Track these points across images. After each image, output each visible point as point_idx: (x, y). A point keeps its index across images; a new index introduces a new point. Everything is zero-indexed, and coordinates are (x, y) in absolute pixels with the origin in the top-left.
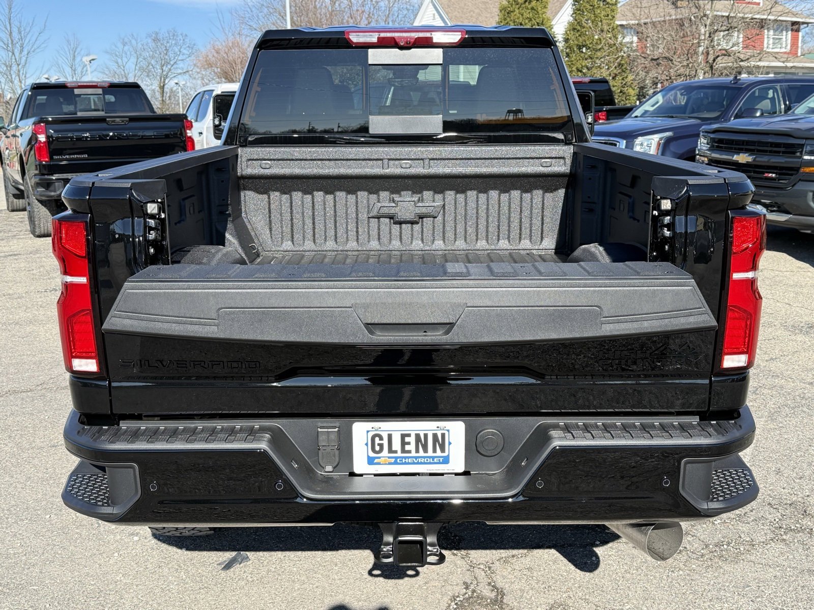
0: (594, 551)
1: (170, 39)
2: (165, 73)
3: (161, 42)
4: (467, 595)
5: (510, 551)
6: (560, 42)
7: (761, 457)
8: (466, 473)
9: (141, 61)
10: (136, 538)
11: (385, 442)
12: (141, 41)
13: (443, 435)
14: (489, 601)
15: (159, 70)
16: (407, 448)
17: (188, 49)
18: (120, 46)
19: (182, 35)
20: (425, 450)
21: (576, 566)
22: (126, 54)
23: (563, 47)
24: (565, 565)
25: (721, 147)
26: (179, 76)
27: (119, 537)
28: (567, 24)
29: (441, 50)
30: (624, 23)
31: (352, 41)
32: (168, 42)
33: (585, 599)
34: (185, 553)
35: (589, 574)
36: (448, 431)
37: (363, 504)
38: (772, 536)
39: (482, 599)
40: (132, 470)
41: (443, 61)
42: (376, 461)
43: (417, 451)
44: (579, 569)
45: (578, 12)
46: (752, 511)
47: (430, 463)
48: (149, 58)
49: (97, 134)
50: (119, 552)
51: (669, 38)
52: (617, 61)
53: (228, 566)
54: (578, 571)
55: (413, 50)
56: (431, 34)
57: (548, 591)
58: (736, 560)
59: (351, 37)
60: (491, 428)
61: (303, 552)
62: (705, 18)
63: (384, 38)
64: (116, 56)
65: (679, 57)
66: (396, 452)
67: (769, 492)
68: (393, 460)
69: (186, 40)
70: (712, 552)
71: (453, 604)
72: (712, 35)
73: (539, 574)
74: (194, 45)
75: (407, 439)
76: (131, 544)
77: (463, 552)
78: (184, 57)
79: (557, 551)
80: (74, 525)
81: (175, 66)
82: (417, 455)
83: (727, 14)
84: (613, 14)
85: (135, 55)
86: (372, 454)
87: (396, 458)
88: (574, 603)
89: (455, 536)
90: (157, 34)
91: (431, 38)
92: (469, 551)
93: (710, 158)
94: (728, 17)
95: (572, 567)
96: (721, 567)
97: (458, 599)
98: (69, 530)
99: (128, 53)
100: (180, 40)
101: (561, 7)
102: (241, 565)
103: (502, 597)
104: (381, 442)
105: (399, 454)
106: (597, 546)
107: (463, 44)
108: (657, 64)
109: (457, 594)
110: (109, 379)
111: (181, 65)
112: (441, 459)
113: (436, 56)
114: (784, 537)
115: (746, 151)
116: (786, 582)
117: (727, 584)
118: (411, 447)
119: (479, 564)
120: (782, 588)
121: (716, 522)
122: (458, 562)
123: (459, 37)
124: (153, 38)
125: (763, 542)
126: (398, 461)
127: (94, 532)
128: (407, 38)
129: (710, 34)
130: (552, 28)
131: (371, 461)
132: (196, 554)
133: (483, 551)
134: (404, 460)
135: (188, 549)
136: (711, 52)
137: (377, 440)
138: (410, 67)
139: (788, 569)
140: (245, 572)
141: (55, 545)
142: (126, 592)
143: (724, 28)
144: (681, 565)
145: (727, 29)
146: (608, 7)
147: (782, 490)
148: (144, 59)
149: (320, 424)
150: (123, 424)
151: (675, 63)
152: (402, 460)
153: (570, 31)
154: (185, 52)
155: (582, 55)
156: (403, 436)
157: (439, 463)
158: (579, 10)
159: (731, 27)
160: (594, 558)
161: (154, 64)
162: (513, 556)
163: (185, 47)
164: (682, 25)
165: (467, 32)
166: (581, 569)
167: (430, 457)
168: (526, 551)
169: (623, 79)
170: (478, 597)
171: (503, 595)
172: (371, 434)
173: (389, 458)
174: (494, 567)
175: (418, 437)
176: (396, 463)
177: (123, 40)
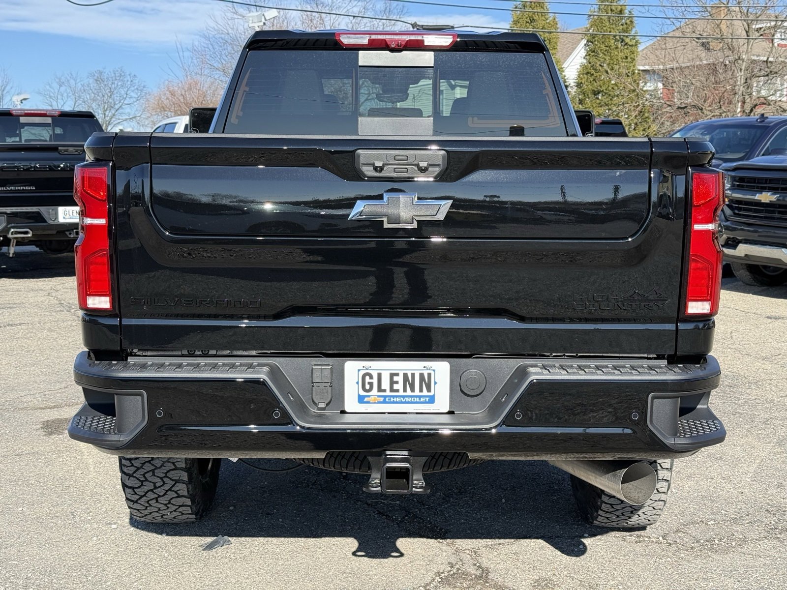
0: (582, 541)
1: (116, 79)
2: (108, 119)
3: (105, 83)
4: (452, 572)
5: (497, 540)
6: (571, 87)
7: (763, 474)
8: (451, 413)
9: (81, 104)
10: (114, 526)
11: (375, 381)
12: (81, 81)
13: (429, 375)
14: (473, 576)
15: (101, 115)
16: (396, 387)
17: (136, 91)
18: (55, 85)
19: (130, 75)
20: (413, 390)
21: (563, 552)
22: (62, 96)
23: (575, 92)
24: (552, 552)
25: (743, 186)
26: (124, 122)
27: (96, 526)
28: (579, 67)
29: (432, 53)
30: (647, 68)
31: (342, 42)
32: (113, 83)
33: (570, 577)
34: (166, 537)
35: (575, 558)
36: (434, 371)
37: (354, 433)
38: (766, 534)
39: (466, 575)
40: (140, 397)
41: (434, 64)
42: (366, 399)
43: (405, 390)
44: (565, 554)
45: (592, 53)
46: (748, 515)
47: (417, 403)
48: (89, 101)
49: (47, 164)
50: (98, 537)
51: (698, 84)
52: (638, 109)
53: (210, 547)
54: (565, 556)
55: (404, 52)
56: (423, 37)
57: (534, 570)
58: (727, 551)
59: (341, 38)
60: (474, 368)
61: (286, 539)
62: (740, 62)
63: (374, 40)
64: (51, 97)
65: (710, 106)
66: (384, 391)
67: (768, 501)
68: (382, 399)
69: (134, 81)
70: (703, 546)
71: (438, 578)
72: (748, 81)
73: (525, 557)
74: (144, 87)
75: (395, 378)
76: (109, 531)
77: (448, 541)
78: (132, 100)
79: (545, 541)
80: (49, 516)
81: (120, 111)
82: (405, 394)
83: (765, 59)
84: (632, 56)
85: (73, 97)
86: (362, 393)
87: (385, 397)
88: (559, 578)
89: (441, 529)
90: (101, 73)
91: (423, 41)
92: (455, 540)
93: (731, 198)
94: (767, 61)
95: (559, 553)
96: (710, 556)
97: (443, 575)
98: (43, 520)
99: (65, 95)
100: (128, 81)
101: (574, 49)
102: (223, 547)
103: (487, 574)
104: (371, 381)
105: (388, 393)
106: (585, 537)
107: (455, 47)
108: (684, 114)
109: (442, 571)
110: (121, 316)
111: (127, 109)
112: (427, 399)
113: (427, 59)
114: (779, 536)
115: (770, 189)
116: (775, 568)
117: (715, 569)
118: (399, 386)
119: (465, 550)
120: (769, 573)
121: (709, 523)
122: (444, 548)
123: (451, 40)
124: (96, 78)
125: (756, 539)
126: (387, 400)
127: (70, 522)
128: (398, 40)
129: (746, 79)
130: (563, 71)
131: (361, 399)
132: (177, 538)
133: (469, 540)
134: (392, 399)
135: (167, 535)
136: (748, 101)
137: (367, 379)
138: (400, 69)
139: (779, 559)
140: (227, 552)
141: (30, 531)
142: (108, 566)
143: (763, 73)
144: (670, 554)
145: (766, 74)
146: (627, 49)
147: (782, 500)
148: (84, 102)
149: (314, 363)
150: (131, 359)
151: (705, 112)
152: (390, 399)
153: (583, 74)
154: (133, 94)
155: (598, 101)
156: (392, 375)
157: (426, 402)
158: (594, 51)
159: (771, 72)
160: (581, 547)
161: (95, 108)
162: (499, 544)
163: (133, 89)
164: (715, 71)
165: (459, 36)
166: (568, 554)
167: (416, 396)
168: (513, 540)
169: (644, 130)
170: (463, 574)
171: (488, 572)
172: (362, 373)
173: (379, 396)
174: (479, 552)
175: (405, 375)
176: (384, 402)
177: (60, 79)
